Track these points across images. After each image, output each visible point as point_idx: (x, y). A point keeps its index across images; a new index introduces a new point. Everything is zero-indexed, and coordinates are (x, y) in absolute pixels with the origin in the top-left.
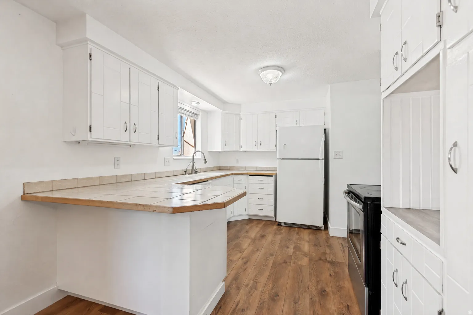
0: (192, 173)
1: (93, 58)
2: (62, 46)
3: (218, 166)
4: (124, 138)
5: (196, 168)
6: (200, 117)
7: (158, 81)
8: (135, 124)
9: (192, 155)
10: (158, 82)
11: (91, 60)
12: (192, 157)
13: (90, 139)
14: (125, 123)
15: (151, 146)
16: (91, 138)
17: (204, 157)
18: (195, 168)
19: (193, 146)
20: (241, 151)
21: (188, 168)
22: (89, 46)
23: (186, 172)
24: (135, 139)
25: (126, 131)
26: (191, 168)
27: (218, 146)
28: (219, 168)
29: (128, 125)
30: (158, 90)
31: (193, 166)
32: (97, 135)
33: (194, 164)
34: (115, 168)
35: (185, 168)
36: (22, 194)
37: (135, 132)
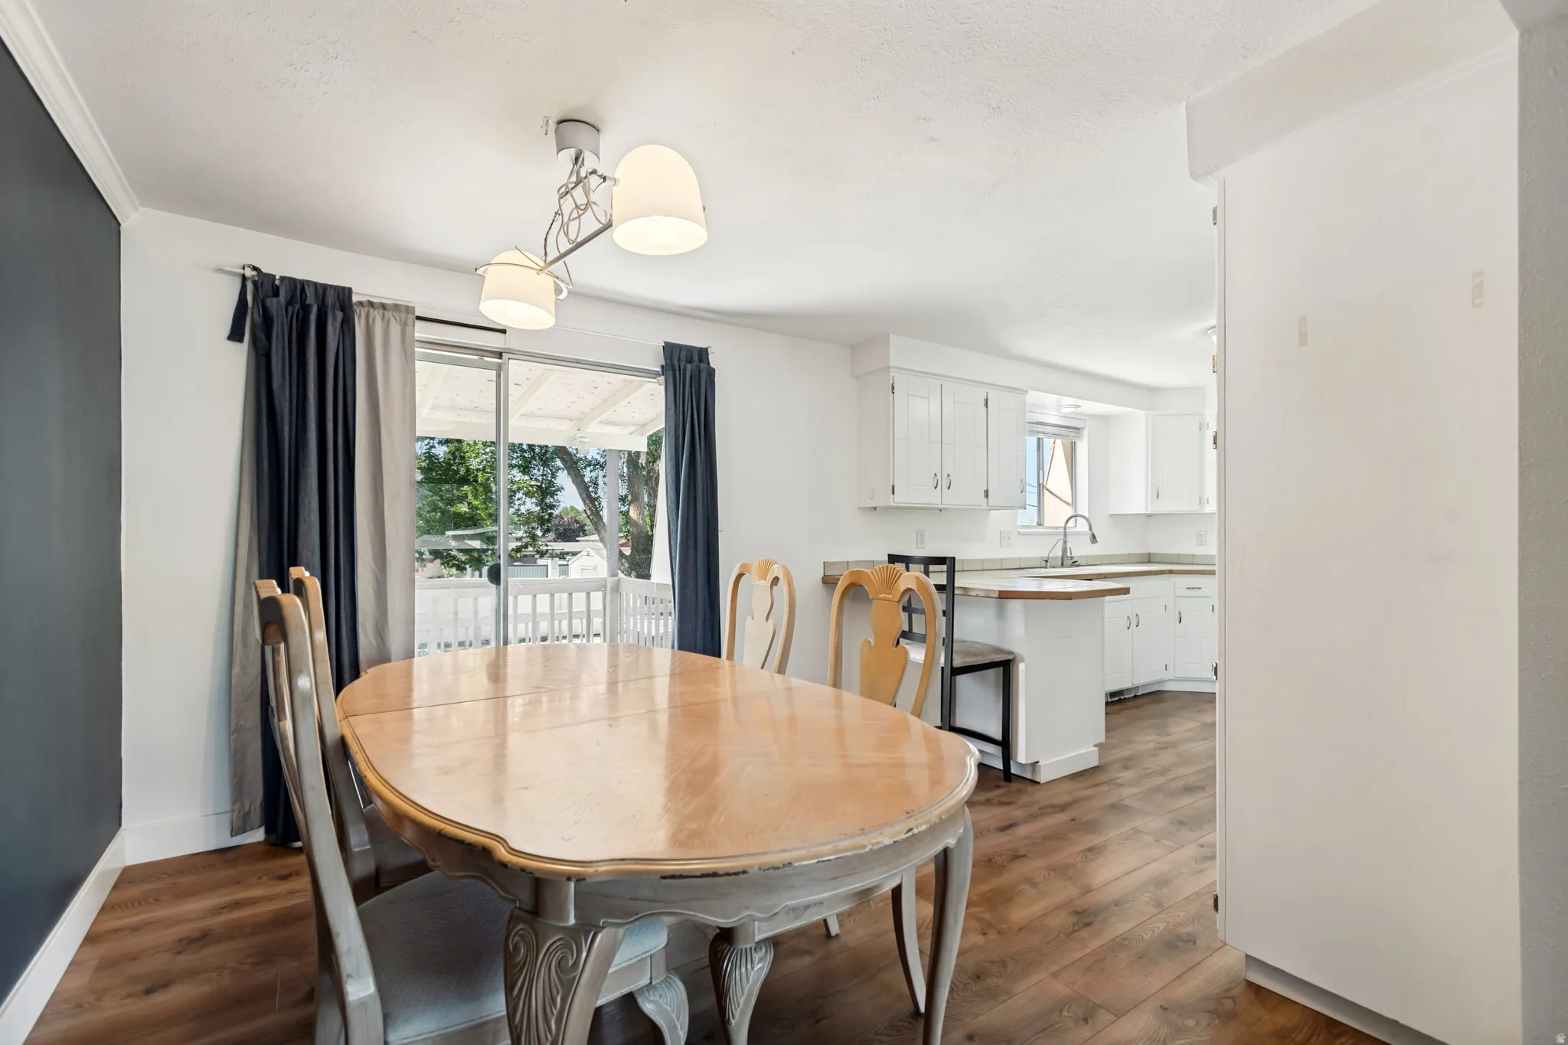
0: (1062, 565)
1: (895, 391)
2: (856, 377)
3: (1145, 551)
4: (932, 498)
5: (1073, 555)
6: (1086, 433)
7: (987, 390)
8: (948, 475)
9: (1063, 525)
10: (987, 393)
11: (893, 393)
12: (1062, 530)
13: (892, 504)
14: (935, 475)
15: (974, 509)
16: (894, 502)
17: (1091, 529)
18: (1069, 555)
19: (1068, 504)
20: (1205, 512)
21: (1051, 555)
22: (892, 374)
23: (1047, 561)
24: (950, 499)
25: (936, 488)
26: (1060, 554)
27: (1137, 502)
28: (1146, 559)
29: (939, 477)
30: (987, 407)
31: (1064, 551)
32: (899, 499)
33: (1068, 545)
34: (917, 548)
35: (1045, 555)
36: (822, 575)
37: (949, 488)
